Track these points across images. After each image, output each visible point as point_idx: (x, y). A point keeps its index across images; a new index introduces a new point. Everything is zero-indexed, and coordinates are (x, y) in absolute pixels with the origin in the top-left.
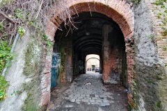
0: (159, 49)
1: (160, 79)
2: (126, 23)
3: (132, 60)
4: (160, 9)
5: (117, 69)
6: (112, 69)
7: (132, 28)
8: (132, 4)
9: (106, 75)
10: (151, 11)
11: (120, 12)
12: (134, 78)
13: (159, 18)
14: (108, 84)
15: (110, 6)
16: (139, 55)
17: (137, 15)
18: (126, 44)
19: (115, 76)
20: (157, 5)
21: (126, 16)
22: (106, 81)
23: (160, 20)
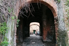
0: (65, 25)
1: (66, 36)
2: (54, 10)
3: (57, 28)
4: (67, 7)
5: (51, 32)
6: (48, 32)
7: (57, 13)
8: (57, 2)
9: (44, 36)
10: (63, 8)
11: (52, 5)
12: (58, 37)
13: (66, 11)
14: (46, 42)
15: (47, 2)
16: (59, 26)
17: (59, 8)
18: (55, 20)
19: (50, 37)
20: (66, 5)
21: (54, 7)
22: (45, 40)
23: (66, 12)
